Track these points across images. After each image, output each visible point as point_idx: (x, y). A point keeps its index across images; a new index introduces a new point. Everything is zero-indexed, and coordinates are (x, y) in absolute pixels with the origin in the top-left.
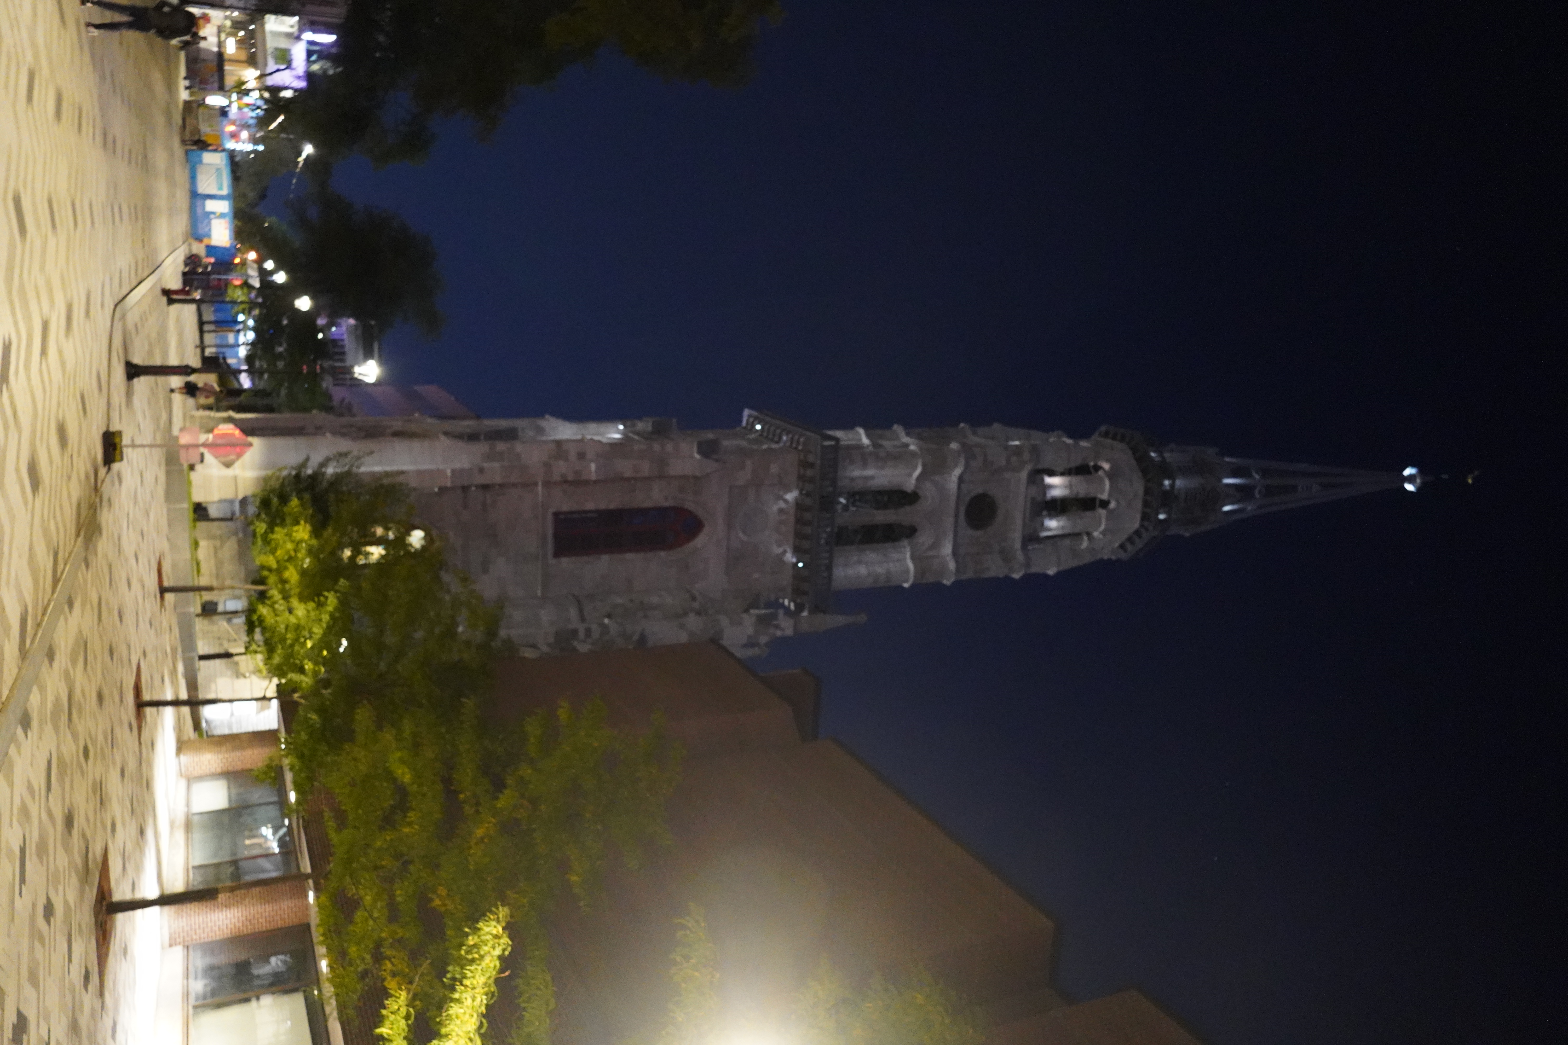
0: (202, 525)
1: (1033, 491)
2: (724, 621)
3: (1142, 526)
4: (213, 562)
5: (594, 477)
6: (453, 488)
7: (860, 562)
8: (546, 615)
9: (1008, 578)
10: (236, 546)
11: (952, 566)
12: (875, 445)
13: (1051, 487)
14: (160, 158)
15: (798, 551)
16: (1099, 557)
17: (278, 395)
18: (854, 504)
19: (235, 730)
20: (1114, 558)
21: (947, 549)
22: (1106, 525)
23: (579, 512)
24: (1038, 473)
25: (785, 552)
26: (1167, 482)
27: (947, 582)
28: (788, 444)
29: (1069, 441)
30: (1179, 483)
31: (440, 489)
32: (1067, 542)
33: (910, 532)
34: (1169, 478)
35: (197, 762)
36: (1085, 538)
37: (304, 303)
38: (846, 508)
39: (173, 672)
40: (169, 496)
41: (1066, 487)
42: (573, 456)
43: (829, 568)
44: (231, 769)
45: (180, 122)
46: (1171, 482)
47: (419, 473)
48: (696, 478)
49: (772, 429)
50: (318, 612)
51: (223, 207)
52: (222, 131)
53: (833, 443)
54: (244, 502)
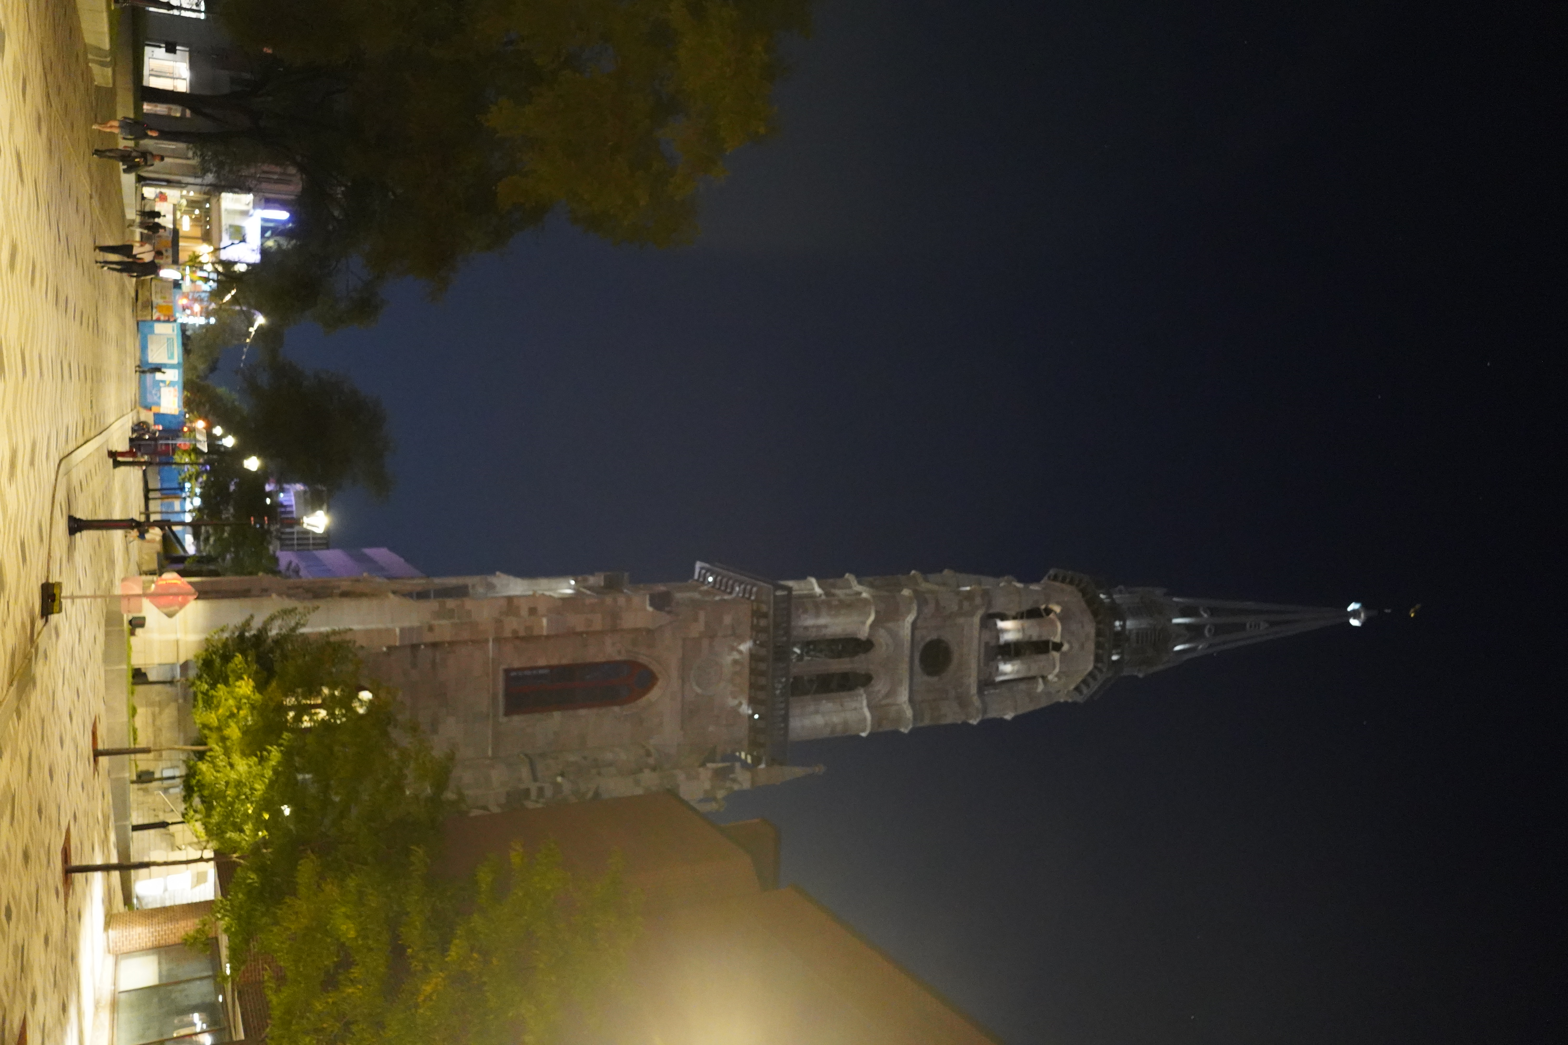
0: (141, 689)
1: (987, 636)
2: (681, 776)
3: (1095, 667)
4: (150, 730)
5: (545, 633)
6: (402, 647)
7: (817, 712)
8: (498, 775)
9: (965, 724)
10: (175, 713)
11: (909, 713)
12: (827, 594)
13: (1003, 631)
14: (111, 325)
15: (752, 702)
16: (1055, 700)
17: (224, 559)
18: (807, 653)
19: (168, 903)
20: (1070, 700)
21: (903, 696)
22: (1060, 668)
23: (532, 668)
24: (990, 618)
25: (740, 704)
26: (1117, 623)
27: (905, 730)
28: (741, 595)
29: (1020, 585)
30: (1130, 624)
31: (389, 648)
32: (1022, 686)
33: (866, 680)
34: (1120, 620)
35: (126, 936)
36: (1040, 680)
37: (252, 464)
38: (800, 657)
39: (105, 841)
40: (107, 658)
41: (1018, 630)
42: (524, 612)
43: (786, 718)
44: (162, 942)
45: (133, 294)
46: (1122, 623)
47: (367, 632)
48: (649, 631)
49: (725, 580)
50: (260, 767)
51: (173, 375)
52: (174, 302)
53: (785, 593)
54: (185, 666)
